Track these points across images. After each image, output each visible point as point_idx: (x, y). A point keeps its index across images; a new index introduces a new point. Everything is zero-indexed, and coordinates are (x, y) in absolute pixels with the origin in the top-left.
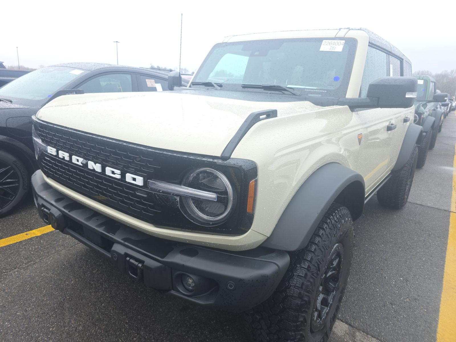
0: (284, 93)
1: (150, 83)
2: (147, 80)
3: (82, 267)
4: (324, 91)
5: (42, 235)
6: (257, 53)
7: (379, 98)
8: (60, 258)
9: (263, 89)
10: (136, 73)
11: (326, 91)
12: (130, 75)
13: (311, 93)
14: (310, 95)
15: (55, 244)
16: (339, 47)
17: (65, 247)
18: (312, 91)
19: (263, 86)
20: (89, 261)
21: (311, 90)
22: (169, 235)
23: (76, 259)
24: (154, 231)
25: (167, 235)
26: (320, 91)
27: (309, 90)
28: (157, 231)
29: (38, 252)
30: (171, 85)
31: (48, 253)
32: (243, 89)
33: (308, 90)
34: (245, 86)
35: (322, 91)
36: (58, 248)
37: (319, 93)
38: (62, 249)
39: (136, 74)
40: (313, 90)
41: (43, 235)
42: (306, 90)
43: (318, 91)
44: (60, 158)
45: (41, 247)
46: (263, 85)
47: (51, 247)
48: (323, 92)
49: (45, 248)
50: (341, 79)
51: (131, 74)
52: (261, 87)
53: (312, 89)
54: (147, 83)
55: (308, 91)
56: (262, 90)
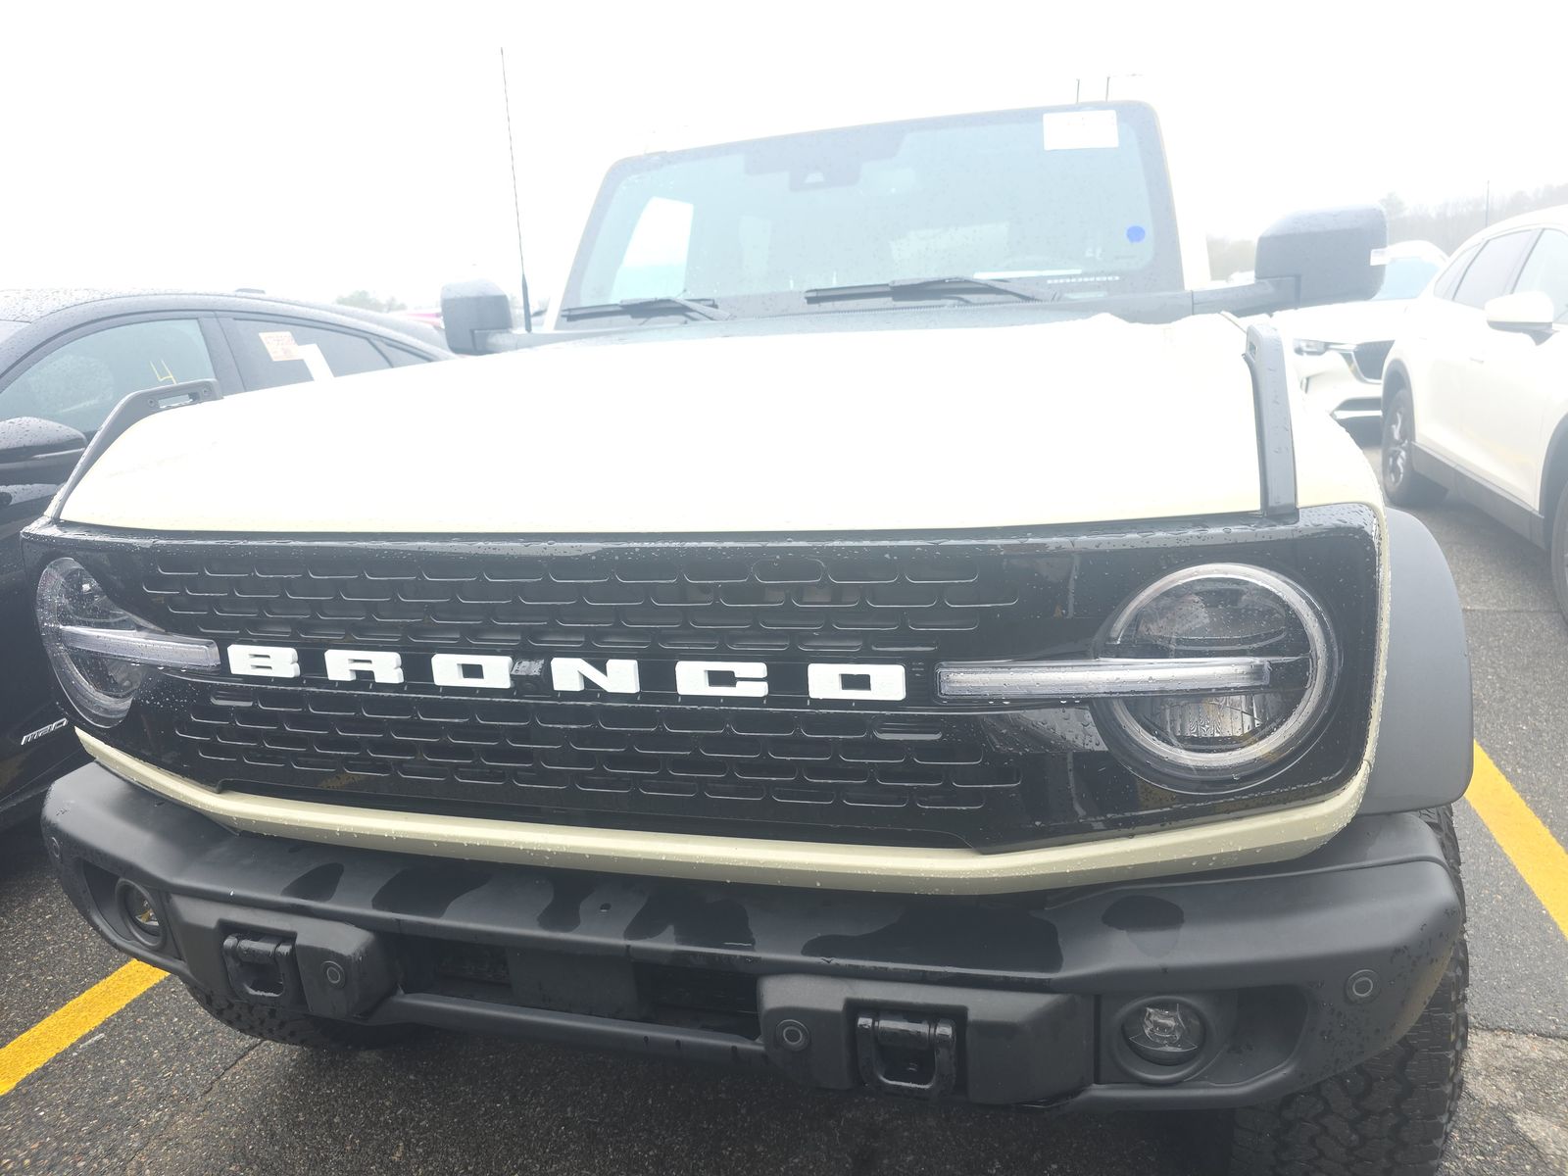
0: (967, 302)
1: (278, 345)
2: (263, 336)
3: (326, 1159)
4: (1110, 278)
5: (18, 1085)
6: (816, 177)
7: (1298, 278)
8: (192, 1157)
9: (890, 299)
10: (217, 313)
11: (1117, 278)
12: (195, 321)
13: (1073, 289)
14: (1071, 296)
15: (116, 1104)
16: (1102, 132)
17: (176, 1102)
18: (1071, 283)
19: (896, 284)
20: (336, 1120)
21: (1068, 281)
22: (1055, 870)
23: (272, 1136)
24: (985, 871)
25: (1047, 872)
26: (1098, 279)
27: (1062, 281)
28: (998, 870)
29: (59, 1168)
30: (472, 332)
31: (111, 1152)
32: (815, 307)
33: (1056, 281)
34: (820, 295)
35: (1105, 279)
36: (147, 1118)
37: (1097, 287)
38: (172, 1116)
39: (216, 317)
40: (1074, 280)
41: (28, 1081)
42: (1049, 282)
43: (1092, 279)
44: (343, 684)
45: (59, 1139)
46: (894, 282)
47: (105, 1122)
48: (1107, 281)
49: (80, 1140)
50: (1150, 232)
51: (197, 319)
52: (888, 289)
53: (1070, 277)
54: (267, 346)
55: (1059, 284)
56: (888, 301)
